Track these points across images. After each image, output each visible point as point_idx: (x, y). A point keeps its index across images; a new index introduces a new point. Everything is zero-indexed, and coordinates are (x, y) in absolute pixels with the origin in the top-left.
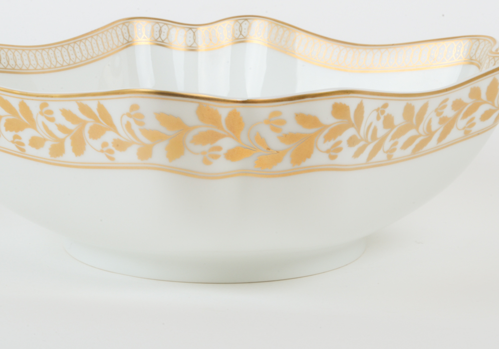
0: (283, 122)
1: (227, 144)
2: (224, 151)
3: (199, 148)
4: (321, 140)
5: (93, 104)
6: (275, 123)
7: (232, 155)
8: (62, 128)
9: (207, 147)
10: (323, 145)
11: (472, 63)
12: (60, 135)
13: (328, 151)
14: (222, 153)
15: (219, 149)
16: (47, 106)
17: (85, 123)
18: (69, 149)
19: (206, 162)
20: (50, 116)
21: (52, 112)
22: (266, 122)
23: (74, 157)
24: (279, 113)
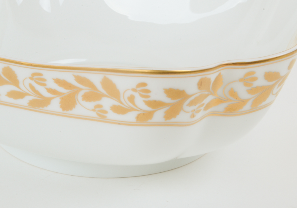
3: (191, 108)
9: (196, 107)
12: (47, 95)
14: (203, 108)
16: (41, 74)
17: (80, 90)
18: (55, 105)
19: (193, 116)
20: (42, 82)
21: (44, 80)
22: (241, 80)
23: (60, 110)
24: (253, 73)
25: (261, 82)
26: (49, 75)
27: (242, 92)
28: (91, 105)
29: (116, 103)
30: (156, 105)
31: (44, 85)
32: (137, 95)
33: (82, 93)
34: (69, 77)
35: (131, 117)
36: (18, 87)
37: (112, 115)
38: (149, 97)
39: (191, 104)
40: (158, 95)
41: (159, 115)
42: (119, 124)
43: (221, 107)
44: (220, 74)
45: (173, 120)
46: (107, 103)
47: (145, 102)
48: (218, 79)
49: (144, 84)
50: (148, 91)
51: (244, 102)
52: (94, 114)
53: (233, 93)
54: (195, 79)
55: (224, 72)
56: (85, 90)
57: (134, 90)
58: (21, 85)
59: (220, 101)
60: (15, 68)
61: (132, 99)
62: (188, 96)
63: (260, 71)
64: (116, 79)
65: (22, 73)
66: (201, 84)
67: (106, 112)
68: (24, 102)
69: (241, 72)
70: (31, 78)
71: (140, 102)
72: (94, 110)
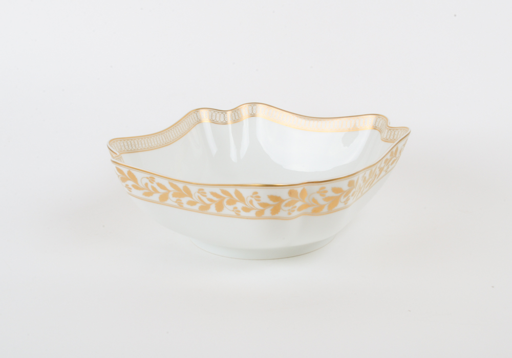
0: (326, 192)
1: (299, 204)
2: (297, 208)
3: (287, 208)
4: (342, 197)
5: (231, 191)
6: (322, 192)
7: (300, 209)
8: (210, 200)
9: (290, 208)
10: (343, 199)
11: (375, 129)
12: (208, 202)
13: (344, 202)
14: (296, 209)
15: (295, 207)
16: (203, 190)
17: (224, 198)
18: (213, 209)
19: (290, 214)
20: (204, 194)
21: (205, 193)
22: (318, 192)
23: (216, 212)
24: (324, 188)
25: (330, 194)
26: (208, 190)
27: (320, 200)
28: (231, 207)
29: (244, 205)
30: (265, 205)
31: (205, 196)
32: (253, 199)
33: (225, 200)
34: (217, 190)
35: (252, 214)
36: (192, 198)
37: (243, 213)
38: (260, 200)
39: (286, 205)
40: (264, 199)
41: (268, 212)
42: (247, 218)
43: (309, 210)
44: (304, 188)
45: (277, 215)
46: (239, 205)
47: (258, 203)
48: (303, 191)
49: (256, 193)
50: (259, 197)
51: (322, 207)
52: (233, 213)
53: (315, 201)
54: (287, 190)
55: (307, 187)
56: (227, 198)
57: (252, 197)
58: (194, 197)
59: (307, 206)
60: (189, 186)
61: (251, 202)
62: (283, 201)
63: (328, 186)
64: (242, 190)
65: (194, 189)
66: (290, 193)
67: (239, 211)
68: (196, 207)
69: (317, 187)
70: (198, 192)
71: (256, 204)
72: (233, 211)
